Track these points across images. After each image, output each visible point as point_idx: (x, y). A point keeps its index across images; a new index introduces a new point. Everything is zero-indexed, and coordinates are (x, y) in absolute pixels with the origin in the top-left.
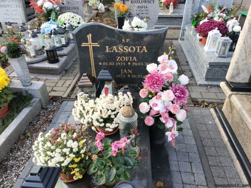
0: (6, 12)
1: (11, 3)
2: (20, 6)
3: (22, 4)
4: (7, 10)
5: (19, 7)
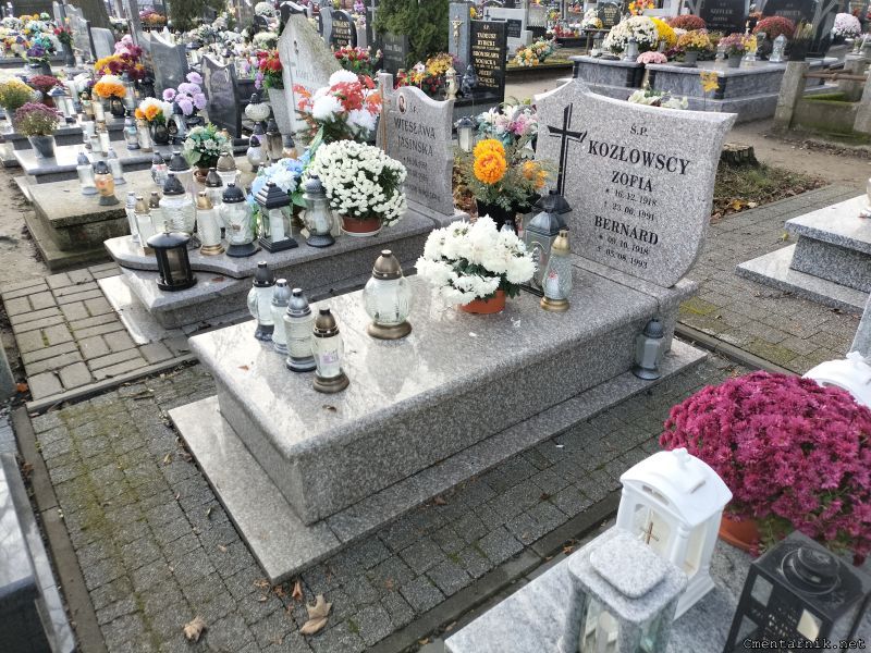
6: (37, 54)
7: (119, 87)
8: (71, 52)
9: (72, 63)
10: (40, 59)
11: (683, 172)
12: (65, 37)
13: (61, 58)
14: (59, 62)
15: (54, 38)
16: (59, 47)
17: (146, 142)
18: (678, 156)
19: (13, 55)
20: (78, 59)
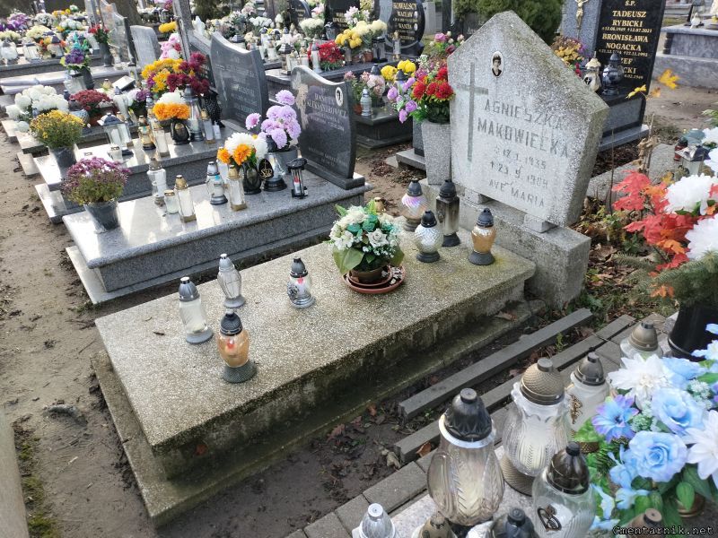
0: (501, 159)
1: (537, 128)
2: (571, 151)
3: (581, 145)
4: (507, 153)
5: (565, 152)
6: (77, 60)
7: (182, 107)
8: (107, 49)
9: (110, 62)
10: (80, 66)
12: (101, 37)
13: (98, 56)
14: (97, 62)
15: (90, 37)
16: (96, 46)
17: (237, 195)
19: (49, 56)
20: (117, 59)
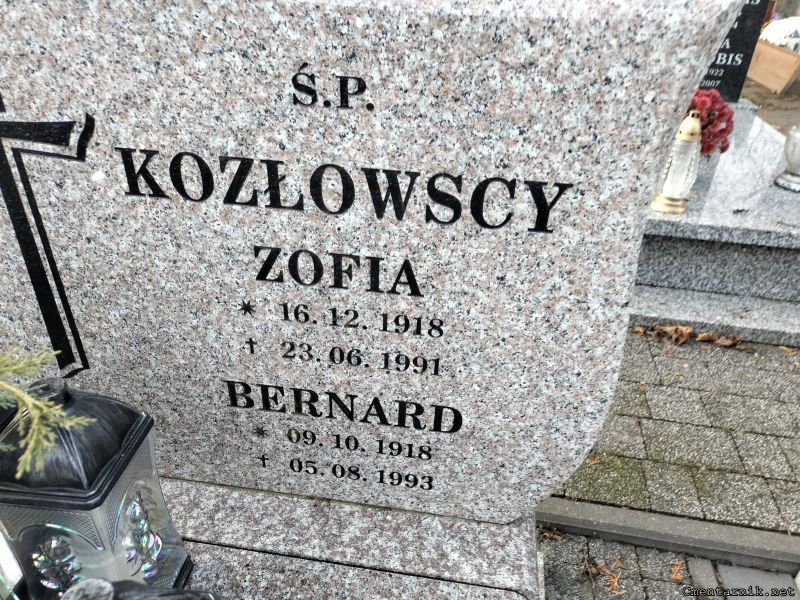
11: (541, 225)
18: (518, 172)
